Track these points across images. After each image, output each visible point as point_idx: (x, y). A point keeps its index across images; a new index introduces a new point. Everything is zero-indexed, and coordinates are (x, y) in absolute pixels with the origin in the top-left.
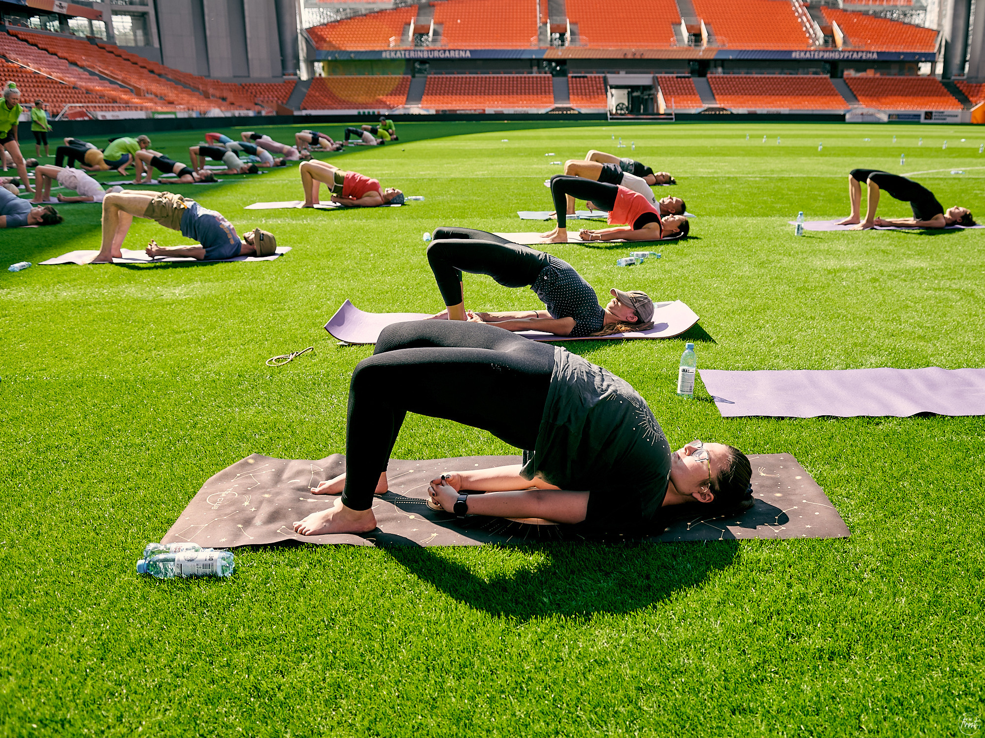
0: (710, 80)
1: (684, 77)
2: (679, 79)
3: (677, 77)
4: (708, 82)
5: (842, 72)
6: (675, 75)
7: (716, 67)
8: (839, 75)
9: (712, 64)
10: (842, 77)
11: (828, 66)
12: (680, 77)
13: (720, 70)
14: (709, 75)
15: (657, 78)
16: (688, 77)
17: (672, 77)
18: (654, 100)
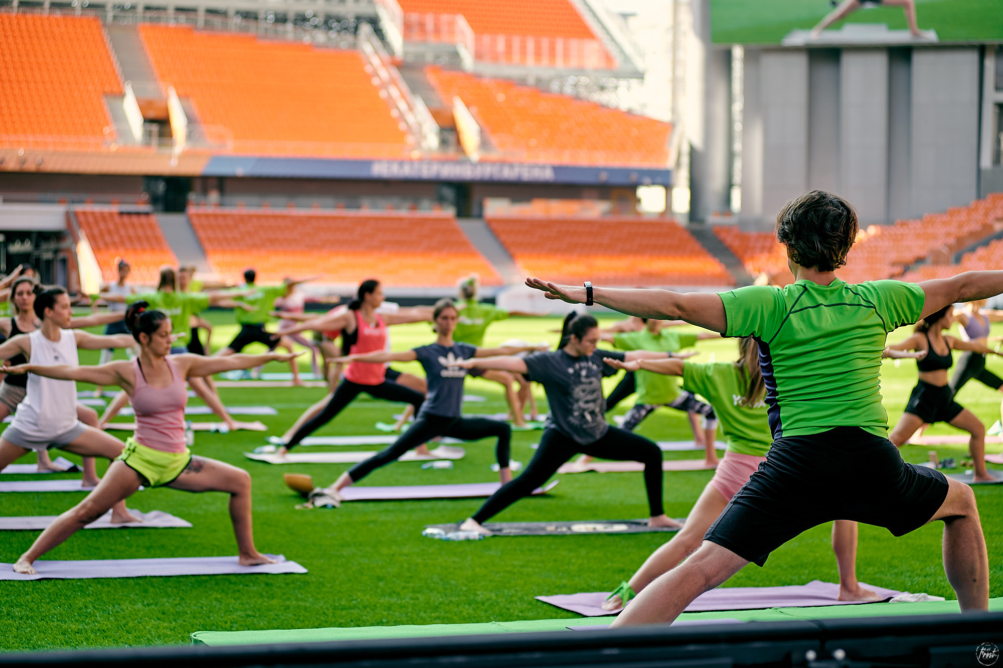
0: (195, 221)
1: (138, 214)
2: (126, 219)
3: (121, 214)
4: (191, 225)
5: (481, 207)
6: (115, 209)
7: (205, 191)
8: (475, 211)
9: (198, 185)
10: (480, 216)
11: (448, 193)
12: (129, 214)
13: (214, 197)
14: (192, 210)
15: (76, 214)
16: (147, 214)
17: (111, 214)
18: (69, 263)
